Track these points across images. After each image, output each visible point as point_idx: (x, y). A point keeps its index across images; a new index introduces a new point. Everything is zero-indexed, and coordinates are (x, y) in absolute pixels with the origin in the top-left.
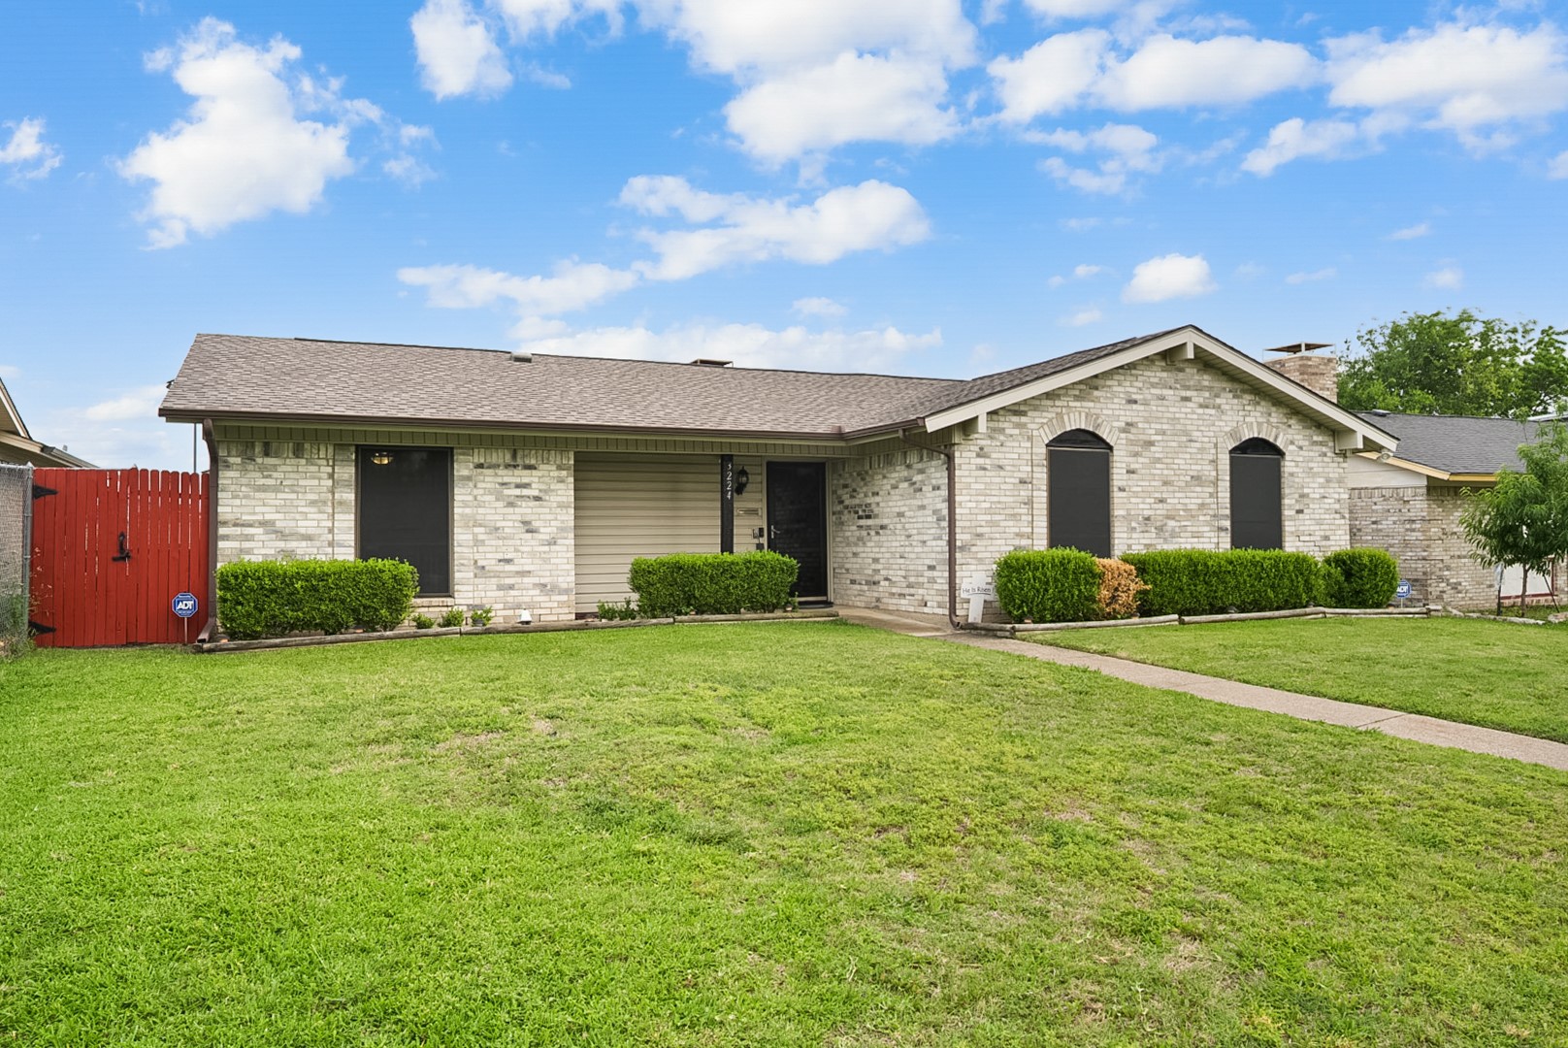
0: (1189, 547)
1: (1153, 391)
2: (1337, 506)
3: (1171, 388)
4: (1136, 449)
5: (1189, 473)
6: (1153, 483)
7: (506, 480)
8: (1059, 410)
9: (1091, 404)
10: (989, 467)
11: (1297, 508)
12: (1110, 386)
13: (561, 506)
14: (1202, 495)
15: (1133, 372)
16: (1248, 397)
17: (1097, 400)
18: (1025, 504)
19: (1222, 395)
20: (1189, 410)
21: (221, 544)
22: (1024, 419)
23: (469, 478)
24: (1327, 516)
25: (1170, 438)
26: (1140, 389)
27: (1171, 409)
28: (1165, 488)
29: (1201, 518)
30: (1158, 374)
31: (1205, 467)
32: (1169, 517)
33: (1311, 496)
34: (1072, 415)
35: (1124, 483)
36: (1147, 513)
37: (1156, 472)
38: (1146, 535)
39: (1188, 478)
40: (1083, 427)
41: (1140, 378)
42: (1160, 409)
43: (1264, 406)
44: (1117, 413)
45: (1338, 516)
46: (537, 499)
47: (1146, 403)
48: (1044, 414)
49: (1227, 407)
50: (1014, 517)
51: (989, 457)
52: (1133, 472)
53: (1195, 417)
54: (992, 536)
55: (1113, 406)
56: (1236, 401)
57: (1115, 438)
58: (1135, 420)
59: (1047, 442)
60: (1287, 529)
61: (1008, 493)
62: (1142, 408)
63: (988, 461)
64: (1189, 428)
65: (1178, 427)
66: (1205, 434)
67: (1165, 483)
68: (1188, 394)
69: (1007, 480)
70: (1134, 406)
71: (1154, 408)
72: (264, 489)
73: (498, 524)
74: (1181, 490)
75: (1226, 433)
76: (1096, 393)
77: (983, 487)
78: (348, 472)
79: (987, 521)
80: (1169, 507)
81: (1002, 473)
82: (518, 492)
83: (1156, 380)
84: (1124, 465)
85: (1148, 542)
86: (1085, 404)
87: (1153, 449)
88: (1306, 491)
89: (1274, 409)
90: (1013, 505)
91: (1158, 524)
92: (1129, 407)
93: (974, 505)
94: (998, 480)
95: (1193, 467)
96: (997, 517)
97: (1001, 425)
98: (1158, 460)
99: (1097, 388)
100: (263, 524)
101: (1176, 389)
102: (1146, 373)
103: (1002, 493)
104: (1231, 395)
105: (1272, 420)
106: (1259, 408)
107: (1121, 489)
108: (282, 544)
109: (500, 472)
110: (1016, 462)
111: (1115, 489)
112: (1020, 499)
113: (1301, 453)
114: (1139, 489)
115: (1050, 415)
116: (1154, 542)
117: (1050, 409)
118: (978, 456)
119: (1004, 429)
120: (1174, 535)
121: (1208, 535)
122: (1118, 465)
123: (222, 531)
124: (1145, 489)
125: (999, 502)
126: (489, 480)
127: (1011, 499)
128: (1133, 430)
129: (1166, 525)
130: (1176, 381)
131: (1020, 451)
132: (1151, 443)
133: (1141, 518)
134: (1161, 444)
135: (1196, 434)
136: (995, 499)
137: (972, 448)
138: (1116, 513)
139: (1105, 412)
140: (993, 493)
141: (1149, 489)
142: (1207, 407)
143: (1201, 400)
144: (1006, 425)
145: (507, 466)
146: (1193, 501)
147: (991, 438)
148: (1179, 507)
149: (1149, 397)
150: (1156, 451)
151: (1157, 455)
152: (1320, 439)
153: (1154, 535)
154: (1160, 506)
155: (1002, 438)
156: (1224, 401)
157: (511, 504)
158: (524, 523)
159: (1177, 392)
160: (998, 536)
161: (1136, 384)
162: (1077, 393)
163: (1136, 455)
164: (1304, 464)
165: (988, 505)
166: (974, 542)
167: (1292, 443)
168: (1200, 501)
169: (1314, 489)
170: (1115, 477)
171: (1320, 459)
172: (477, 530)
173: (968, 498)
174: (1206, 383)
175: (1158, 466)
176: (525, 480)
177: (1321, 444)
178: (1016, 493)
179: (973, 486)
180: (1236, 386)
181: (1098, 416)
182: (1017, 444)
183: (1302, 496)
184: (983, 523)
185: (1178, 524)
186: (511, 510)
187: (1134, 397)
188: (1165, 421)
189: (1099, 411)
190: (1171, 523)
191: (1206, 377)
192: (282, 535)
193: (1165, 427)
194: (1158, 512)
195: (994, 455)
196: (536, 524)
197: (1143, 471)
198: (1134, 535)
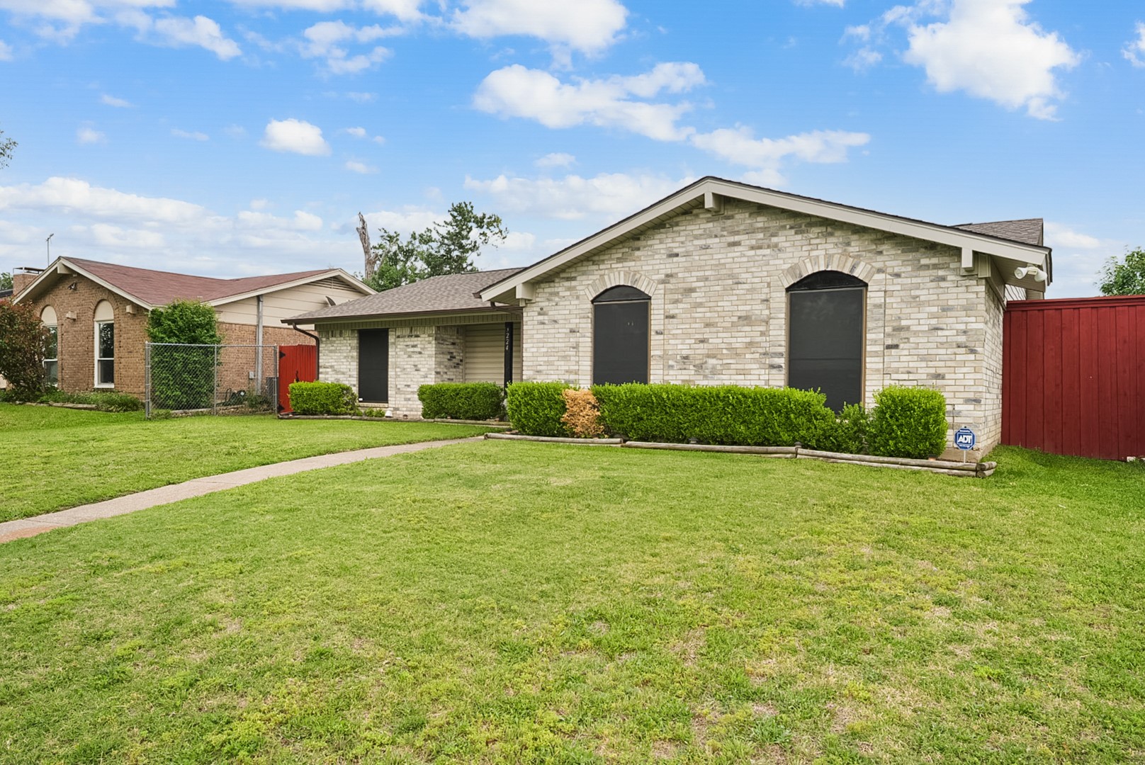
0: (733, 382)
1: (696, 242)
2: (962, 339)
3: (716, 236)
4: (676, 297)
5: (735, 314)
6: (693, 326)
7: (408, 343)
8: (602, 272)
9: (633, 263)
10: (546, 322)
11: (889, 342)
12: (651, 246)
13: (430, 356)
14: (752, 334)
15: (675, 229)
16: (816, 230)
17: (639, 258)
18: (574, 348)
19: (780, 233)
20: (738, 254)
21: (320, 376)
22: (574, 283)
23: (394, 343)
24: (943, 351)
25: (712, 283)
26: (682, 243)
27: (715, 257)
28: (707, 330)
29: (747, 356)
30: (702, 226)
31: (757, 307)
32: (709, 356)
33: (913, 328)
34: (612, 275)
35: (662, 327)
36: (685, 353)
37: (697, 315)
38: (684, 372)
39: (735, 319)
40: (622, 283)
41: (682, 233)
42: (702, 258)
43: (839, 236)
44: (657, 267)
45: (963, 350)
46: (420, 353)
47: (687, 254)
48: (591, 277)
49: (788, 244)
50: (565, 358)
51: (547, 315)
52: (673, 317)
53: (745, 259)
54: (548, 372)
55: (654, 262)
56: (799, 237)
57: (653, 289)
58: (674, 271)
59: (591, 298)
60: (868, 366)
61: (560, 340)
62: (684, 259)
63: (546, 317)
64: (736, 271)
65: (724, 272)
66: (756, 274)
67: (707, 325)
68: (737, 238)
69: (560, 330)
70: (675, 259)
71: (697, 258)
72: (331, 351)
73: (405, 367)
74: (726, 329)
75: (783, 270)
76: (637, 253)
77: (542, 336)
78: (355, 342)
79: (545, 362)
80: (711, 346)
81: (557, 326)
82: (412, 349)
83: (701, 232)
84: (662, 312)
85: (687, 378)
86: (626, 264)
87: (694, 295)
88: (904, 323)
89: (855, 237)
90: (564, 349)
91: (697, 362)
92: (670, 260)
93: (535, 350)
94: (553, 331)
95: (740, 308)
96: (552, 359)
97: (556, 290)
98: (700, 305)
99: (638, 249)
100: (332, 367)
101: (722, 236)
102: (689, 228)
103: (557, 340)
104: (793, 231)
105: (850, 249)
106: (830, 239)
107: (657, 333)
108: (336, 376)
109: (406, 339)
110: (567, 317)
111: (653, 333)
112: (570, 344)
113: (899, 280)
114: (680, 331)
115: (594, 277)
116: (692, 378)
117: (596, 272)
118: (539, 314)
119: (558, 293)
120: (714, 372)
121: (757, 372)
122: (656, 312)
123: (321, 370)
124: (685, 331)
125: (554, 347)
126: (402, 343)
127: (563, 345)
128: (672, 280)
129: (706, 362)
130: (723, 229)
131: (571, 307)
132: (692, 290)
133: (678, 357)
134: (703, 289)
135: (744, 276)
136: (551, 345)
137: (535, 309)
138: (652, 353)
139: (644, 268)
140: (550, 340)
141: (690, 331)
142: (760, 248)
143: (753, 242)
144: (560, 289)
145: (409, 336)
146: (739, 340)
147: (549, 300)
148: (724, 346)
149: (692, 248)
150: (697, 297)
151: (698, 300)
152: (935, 261)
153: (693, 372)
154: (701, 345)
155: (557, 299)
156: (784, 239)
157: (410, 356)
158: (415, 366)
159: (723, 239)
160: (552, 372)
161: (678, 239)
162: (620, 255)
163: (676, 301)
164: (902, 293)
165: (545, 350)
166: (535, 376)
167: (880, 271)
168: (748, 340)
169: (918, 320)
170: (652, 322)
171: (934, 284)
172: (398, 370)
173: (531, 345)
174: (760, 225)
175: (699, 310)
176: (415, 343)
177: (935, 267)
178: (567, 340)
179: (535, 336)
180: (799, 221)
181: (636, 272)
182: (568, 303)
183: (899, 329)
184: (542, 363)
185: (720, 362)
186: (409, 359)
187: (676, 251)
188: (706, 268)
189: (639, 268)
190: (712, 361)
191: (759, 219)
192: (337, 372)
193: (707, 273)
194: (698, 352)
195: (550, 313)
196: (419, 366)
197: (684, 315)
198: (671, 372)
